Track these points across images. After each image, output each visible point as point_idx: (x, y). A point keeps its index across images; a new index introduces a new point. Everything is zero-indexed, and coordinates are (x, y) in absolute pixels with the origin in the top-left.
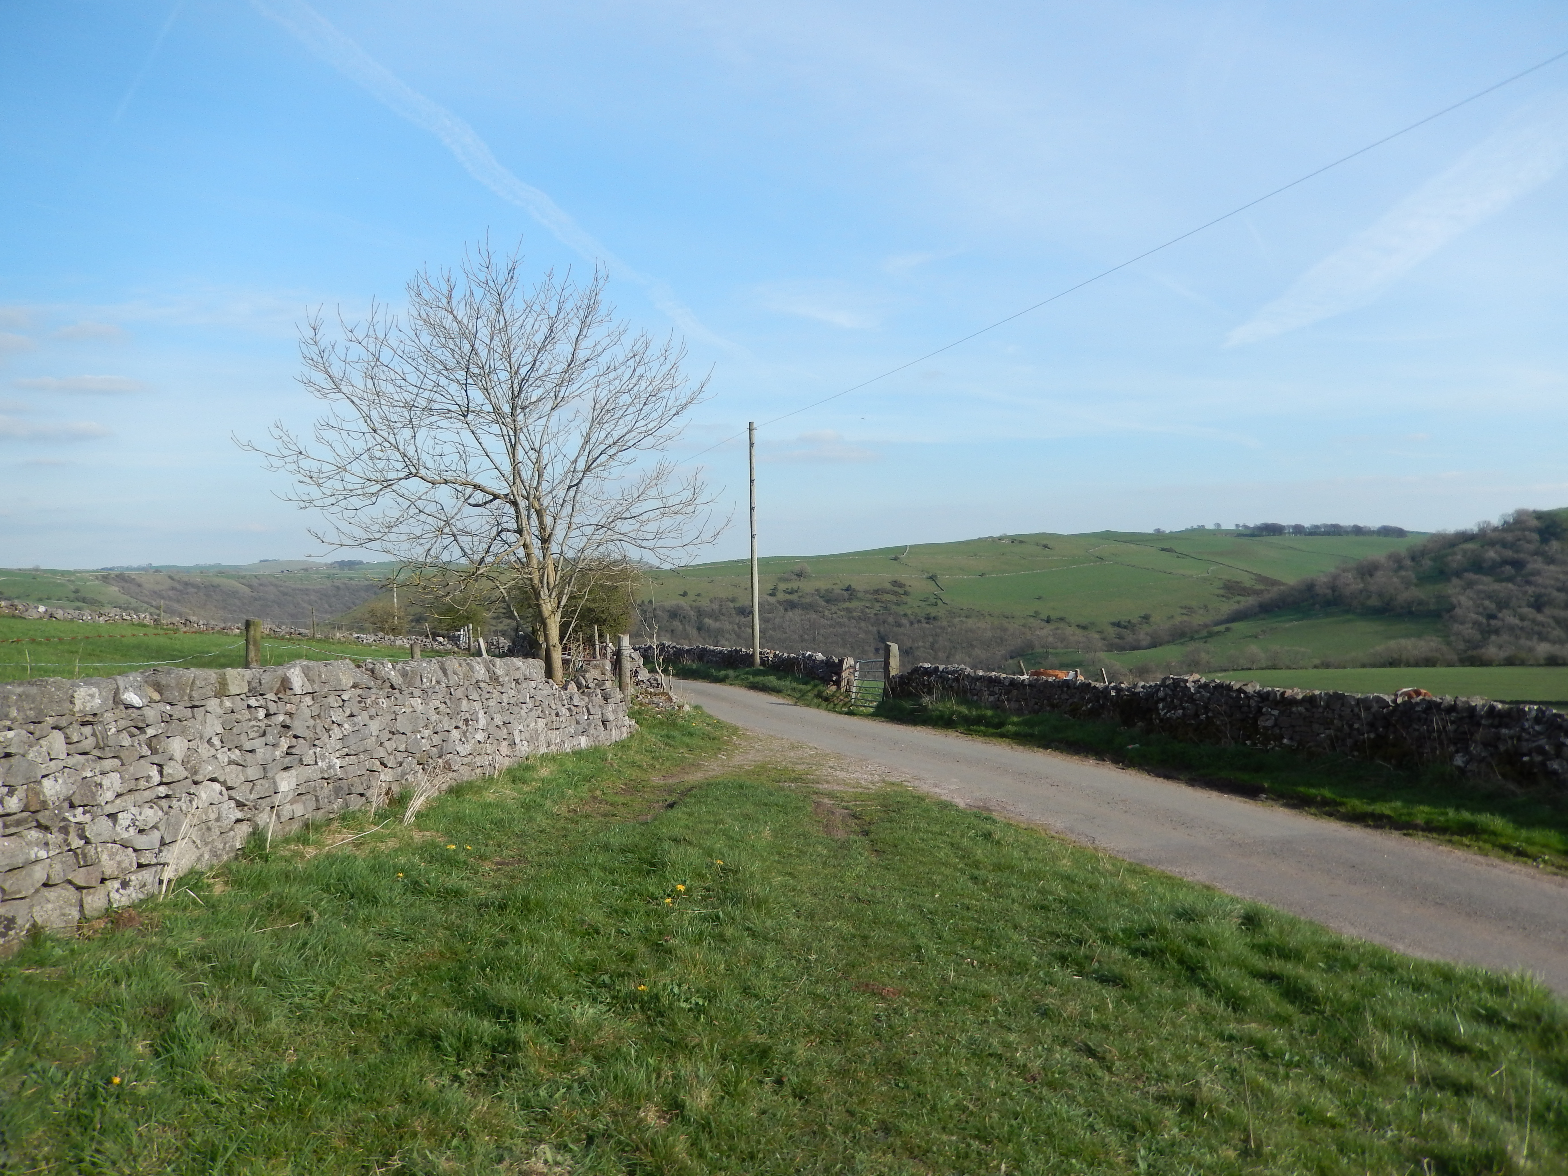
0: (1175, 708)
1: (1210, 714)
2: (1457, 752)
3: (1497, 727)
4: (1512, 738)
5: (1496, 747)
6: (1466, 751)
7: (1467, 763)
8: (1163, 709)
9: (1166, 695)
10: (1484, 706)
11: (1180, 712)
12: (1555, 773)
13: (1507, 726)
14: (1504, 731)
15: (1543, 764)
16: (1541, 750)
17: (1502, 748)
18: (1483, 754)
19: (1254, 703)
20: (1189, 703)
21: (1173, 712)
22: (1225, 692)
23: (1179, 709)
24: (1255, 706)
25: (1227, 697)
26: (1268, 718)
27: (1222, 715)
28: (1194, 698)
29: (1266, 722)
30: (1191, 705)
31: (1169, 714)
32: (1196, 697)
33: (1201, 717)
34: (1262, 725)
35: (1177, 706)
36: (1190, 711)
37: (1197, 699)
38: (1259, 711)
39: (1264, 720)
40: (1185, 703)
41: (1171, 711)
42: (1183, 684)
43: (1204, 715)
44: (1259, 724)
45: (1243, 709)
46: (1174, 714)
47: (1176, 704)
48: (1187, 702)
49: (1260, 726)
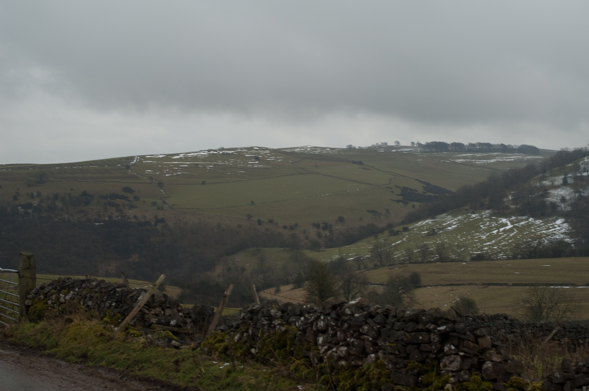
0: (337, 344)
1: (380, 354)
8: (323, 345)
9: (327, 326)
11: (344, 349)
19: (435, 338)
20: (354, 338)
21: (334, 349)
22: (399, 323)
23: (343, 345)
24: (437, 342)
25: (402, 331)
26: (451, 359)
27: (396, 355)
28: (361, 331)
29: (450, 366)
30: (357, 341)
31: (330, 352)
32: (364, 330)
33: (369, 357)
34: (445, 370)
35: (340, 341)
36: (356, 349)
37: (364, 333)
38: (441, 350)
39: (448, 362)
40: (350, 337)
41: (332, 348)
42: (349, 311)
43: (372, 353)
44: (442, 368)
45: (423, 347)
46: (336, 352)
47: (339, 339)
48: (352, 336)
49: (442, 370)
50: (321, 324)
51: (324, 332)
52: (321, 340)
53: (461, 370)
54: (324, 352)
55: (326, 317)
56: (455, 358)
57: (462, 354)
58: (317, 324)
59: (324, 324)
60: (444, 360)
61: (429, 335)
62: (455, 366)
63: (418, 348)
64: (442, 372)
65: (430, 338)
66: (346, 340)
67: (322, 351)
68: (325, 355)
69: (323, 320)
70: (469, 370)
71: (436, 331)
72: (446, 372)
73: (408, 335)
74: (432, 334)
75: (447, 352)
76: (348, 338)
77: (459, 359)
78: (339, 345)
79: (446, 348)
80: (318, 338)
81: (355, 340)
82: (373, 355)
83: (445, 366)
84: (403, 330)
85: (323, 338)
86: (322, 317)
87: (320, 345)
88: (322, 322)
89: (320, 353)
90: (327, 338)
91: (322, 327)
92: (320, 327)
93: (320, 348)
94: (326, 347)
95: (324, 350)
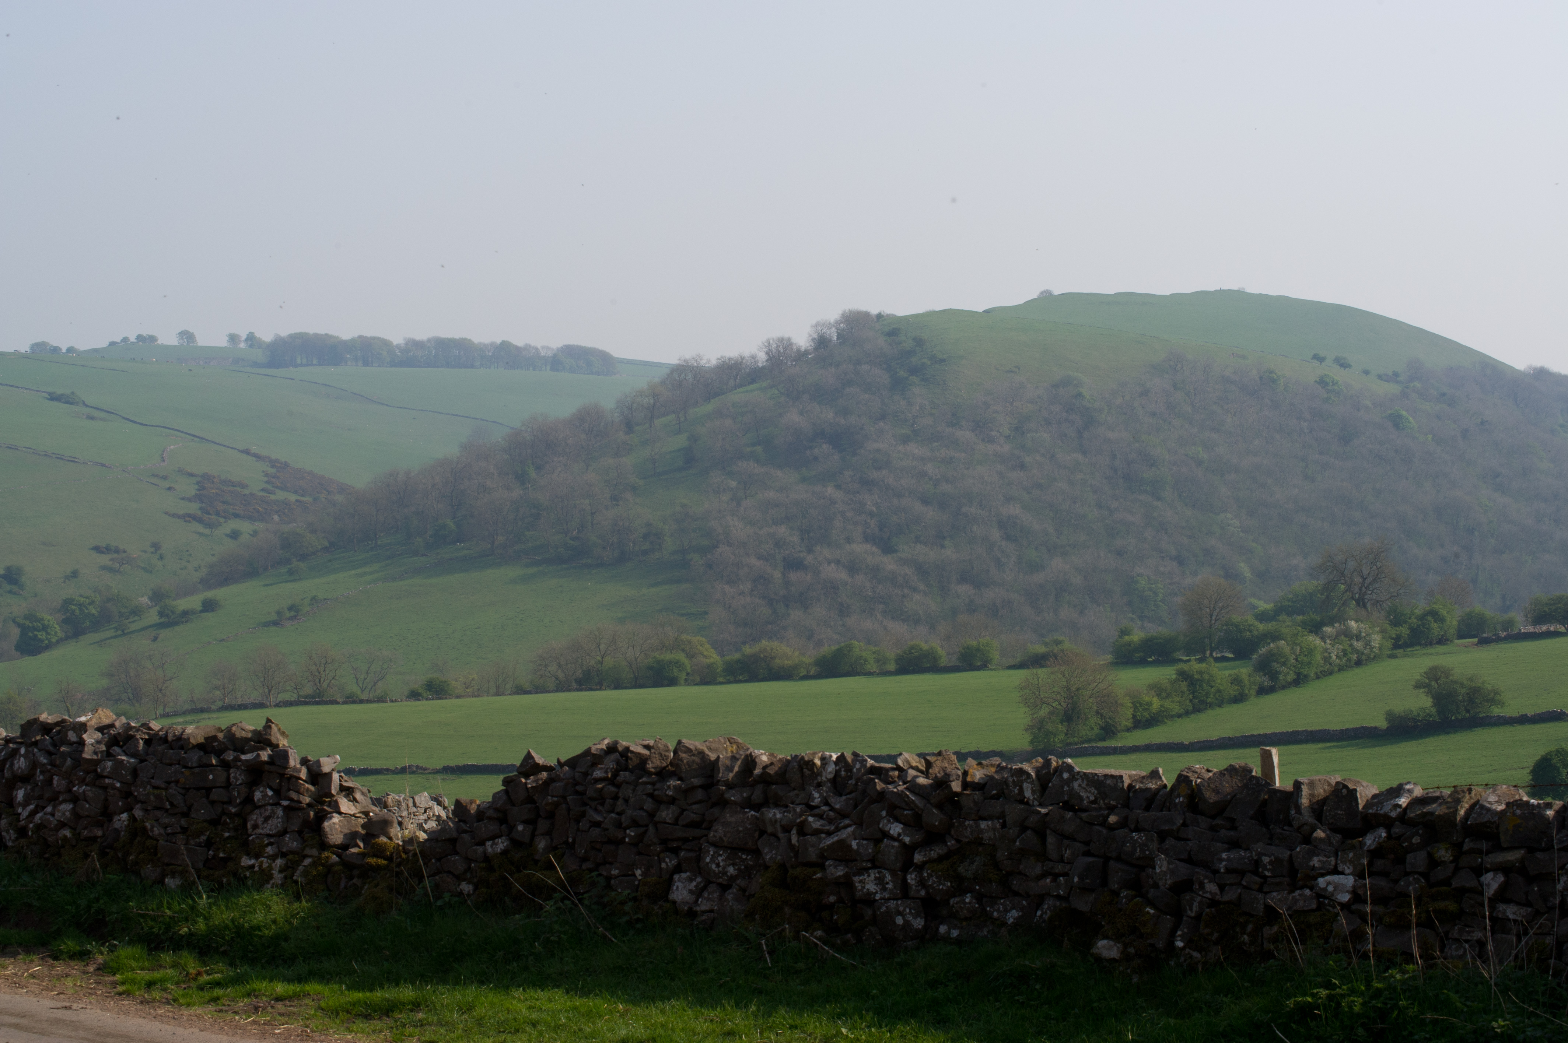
0: (54, 799)
1: (138, 813)
2: (678, 869)
3: (757, 807)
4: (787, 829)
5: (756, 852)
6: (697, 867)
7: (698, 893)
8: (25, 805)
9: (34, 765)
10: (734, 758)
11: (67, 807)
12: (869, 901)
13: (778, 803)
14: (774, 814)
15: (846, 883)
16: (842, 853)
17: (769, 855)
18: (731, 870)
19: (238, 777)
20: (87, 785)
21: (49, 809)
22: (172, 751)
23: (65, 801)
24: (241, 784)
25: (177, 766)
26: (267, 813)
27: (167, 810)
28: (99, 770)
29: (265, 825)
30: (91, 790)
31: (39, 816)
32: (104, 768)
33: (116, 818)
34: (256, 834)
35: (59, 792)
36: (90, 805)
37: (105, 774)
38: (249, 799)
39: (260, 821)
40: (78, 784)
41: (44, 808)
42: (75, 735)
43: (122, 813)
44: (250, 831)
45: (215, 795)
46: (53, 815)
47: (57, 789)
48: (83, 782)
49: (251, 835)
50: (21, 763)
51: (25, 779)
52: (20, 794)
53: (284, 832)
54: (27, 817)
55: (30, 749)
56: (273, 810)
57: (285, 803)
58: (12, 764)
59: (26, 763)
60: (254, 817)
61: (228, 771)
62: (275, 825)
63: (208, 797)
64: (251, 838)
65: (228, 778)
66: (70, 791)
67: (25, 814)
68: (31, 822)
69: (24, 756)
70: (300, 833)
71: (239, 764)
72: (258, 838)
73: (187, 772)
74: (232, 770)
75: (259, 800)
76: (75, 786)
77: (280, 812)
78: (57, 802)
79: (258, 795)
80: (15, 793)
81: (89, 788)
82: (124, 816)
83: (255, 827)
84: (179, 764)
85: (26, 789)
86: (23, 751)
87: (20, 804)
88: (22, 759)
89: (19, 818)
90: (33, 790)
91: (22, 769)
92: (18, 770)
93: (20, 810)
94: (32, 807)
95: (27, 813)
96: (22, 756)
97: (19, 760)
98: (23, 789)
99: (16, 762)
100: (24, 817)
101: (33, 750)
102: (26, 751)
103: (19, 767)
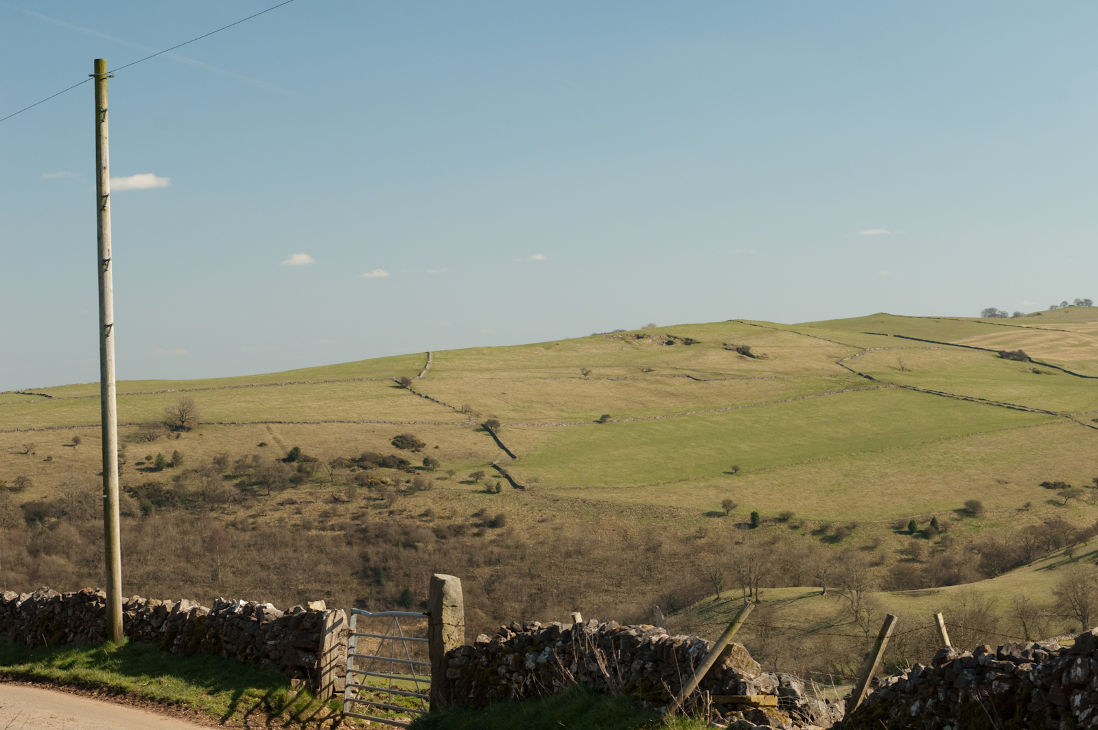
50: (1078, 672)
51: (1081, 686)
52: (1077, 699)
54: (1085, 719)
55: (1086, 659)
58: (1069, 673)
59: (1082, 672)
67: (1083, 716)
68: (1089, 723)
69: (1081, 666)
80: (1072, 698)
85: (1083, 695)
86: (1079, 661)
87: (1077, 708)
88: (1079, 669)
89: (1077, 720)
90: (1089, 695)
91: (1079, 677)
92: (1075, 678)
93: (1077, 713)
94: (1089, 710)
95: (1085, 716)
96: (1079, 665)
97: (1076, 669)
98: (1080, 695)
99: (1072, 671)
100: (1083, 719)
101: (1089, 661)
102: (1082, 661)
103: (1076, 675)
